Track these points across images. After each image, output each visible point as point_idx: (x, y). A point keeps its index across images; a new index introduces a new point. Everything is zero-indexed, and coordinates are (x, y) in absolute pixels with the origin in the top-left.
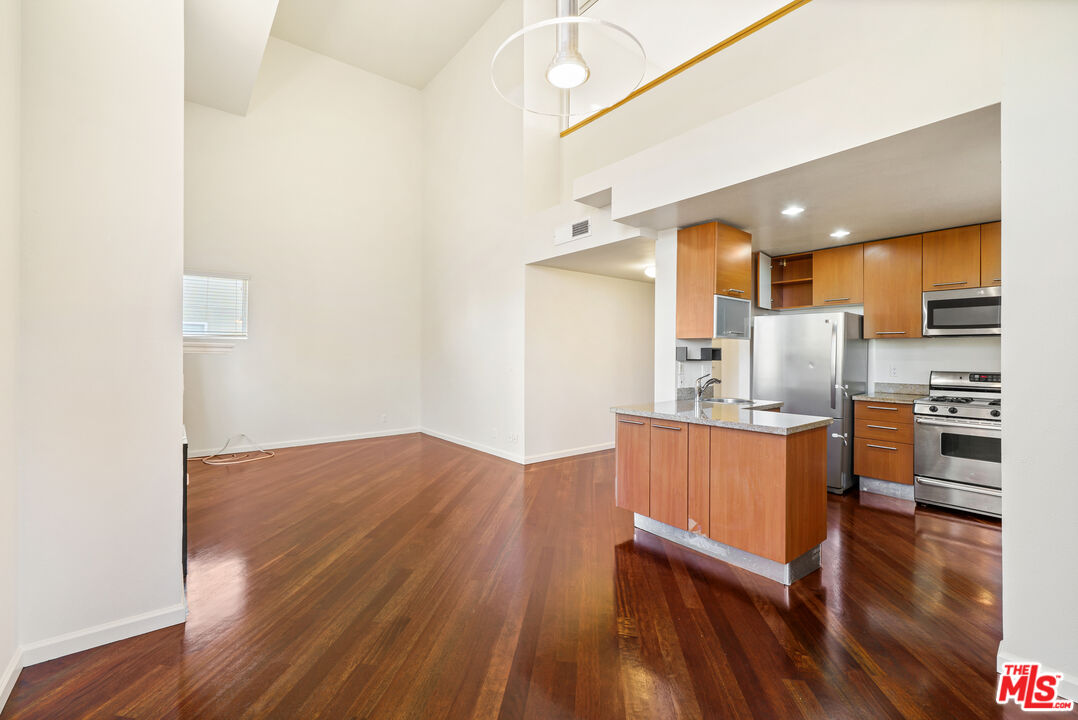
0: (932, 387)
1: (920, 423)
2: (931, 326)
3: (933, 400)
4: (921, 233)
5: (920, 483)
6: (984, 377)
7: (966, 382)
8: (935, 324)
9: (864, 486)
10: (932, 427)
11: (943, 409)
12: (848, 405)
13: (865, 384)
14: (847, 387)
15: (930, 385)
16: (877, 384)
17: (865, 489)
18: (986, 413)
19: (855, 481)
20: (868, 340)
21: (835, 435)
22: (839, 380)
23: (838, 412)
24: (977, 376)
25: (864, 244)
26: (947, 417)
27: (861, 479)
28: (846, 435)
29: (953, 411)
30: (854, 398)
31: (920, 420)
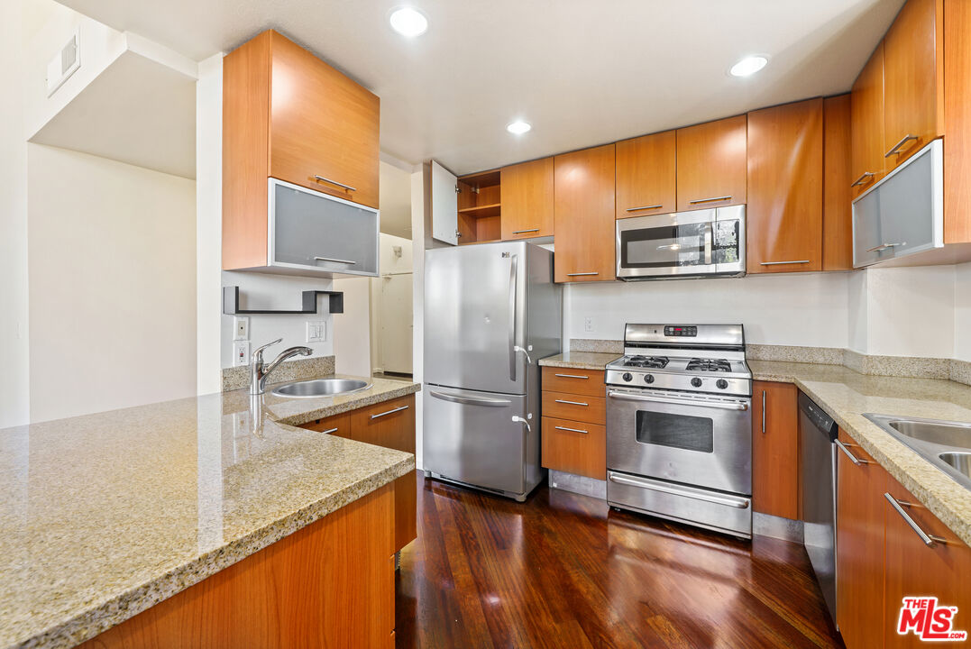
0: (628, 344)
1: (613, 398)
2: (625, 265)
3: (628, 364)
4: (614, 143)
5: (613, 480)
6: (679, 330)
7: (661, 337)
8: (629, 262)
9: (554, 481)
10: (627, 402)
11: (638, 378)
12: (533, 373)
13: (560, 341)
14: (530, 348)
15: (625, 341)
16: (572, 340)
17: (555, 485)
18: (685, 381)
19: (544, 474)
20: (561, 285)
21: (515, 419)
22: (520, 338)
23: (519, 385)
24: (672, 329)
25: (556, 159)
26: (643, 388)
27: (550, 472)
28: (530, 416)
29: (649, 379)
30: (542, 363)
31: (613, 393)
